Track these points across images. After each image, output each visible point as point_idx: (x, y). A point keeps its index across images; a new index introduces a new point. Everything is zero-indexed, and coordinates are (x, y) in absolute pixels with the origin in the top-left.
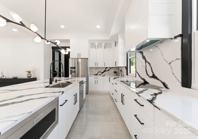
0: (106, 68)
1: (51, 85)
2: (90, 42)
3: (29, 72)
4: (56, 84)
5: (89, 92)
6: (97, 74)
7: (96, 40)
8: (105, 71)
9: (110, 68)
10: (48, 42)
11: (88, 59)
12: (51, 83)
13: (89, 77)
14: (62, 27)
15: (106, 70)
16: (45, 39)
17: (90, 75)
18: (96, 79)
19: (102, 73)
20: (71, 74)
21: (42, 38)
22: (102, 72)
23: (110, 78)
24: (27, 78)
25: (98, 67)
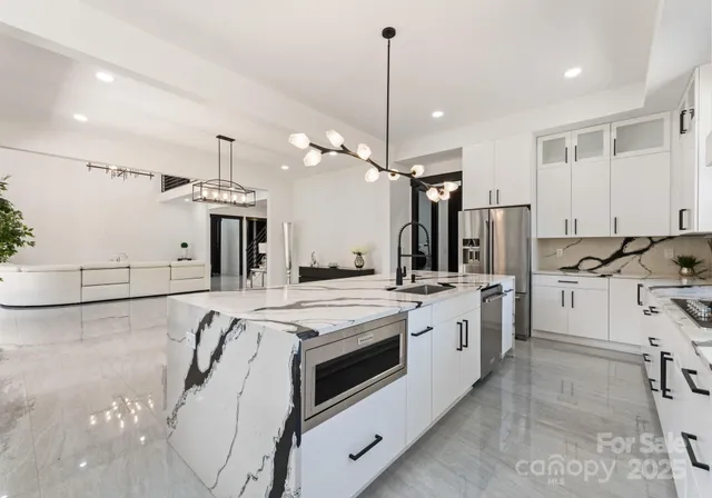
0: (628, 240)
1: (400, 287)
2: (541, 140)
3: (359, 254)
4: (414, 285)
5: (532, 335)
6: (575, 268)
7: (571, 128)
8: (619, 254)
9: (653, 241)
10: (393, 175)
11: (529, 206)
12: (399, 282)
13: (533, 276)
14: (438, 114)
15: (626, 250)
16: (387, 170)
17: (540, 269)
18: (568, 288)
19: (605, 262)
20: (465, 262)
21: (380, 169)
22: (604, 258)
23: (639, 286)
24: (355, 269)
25: (579, 235)
